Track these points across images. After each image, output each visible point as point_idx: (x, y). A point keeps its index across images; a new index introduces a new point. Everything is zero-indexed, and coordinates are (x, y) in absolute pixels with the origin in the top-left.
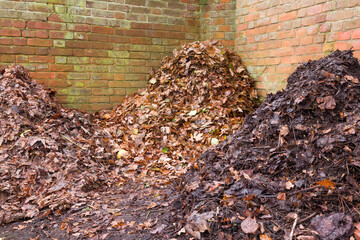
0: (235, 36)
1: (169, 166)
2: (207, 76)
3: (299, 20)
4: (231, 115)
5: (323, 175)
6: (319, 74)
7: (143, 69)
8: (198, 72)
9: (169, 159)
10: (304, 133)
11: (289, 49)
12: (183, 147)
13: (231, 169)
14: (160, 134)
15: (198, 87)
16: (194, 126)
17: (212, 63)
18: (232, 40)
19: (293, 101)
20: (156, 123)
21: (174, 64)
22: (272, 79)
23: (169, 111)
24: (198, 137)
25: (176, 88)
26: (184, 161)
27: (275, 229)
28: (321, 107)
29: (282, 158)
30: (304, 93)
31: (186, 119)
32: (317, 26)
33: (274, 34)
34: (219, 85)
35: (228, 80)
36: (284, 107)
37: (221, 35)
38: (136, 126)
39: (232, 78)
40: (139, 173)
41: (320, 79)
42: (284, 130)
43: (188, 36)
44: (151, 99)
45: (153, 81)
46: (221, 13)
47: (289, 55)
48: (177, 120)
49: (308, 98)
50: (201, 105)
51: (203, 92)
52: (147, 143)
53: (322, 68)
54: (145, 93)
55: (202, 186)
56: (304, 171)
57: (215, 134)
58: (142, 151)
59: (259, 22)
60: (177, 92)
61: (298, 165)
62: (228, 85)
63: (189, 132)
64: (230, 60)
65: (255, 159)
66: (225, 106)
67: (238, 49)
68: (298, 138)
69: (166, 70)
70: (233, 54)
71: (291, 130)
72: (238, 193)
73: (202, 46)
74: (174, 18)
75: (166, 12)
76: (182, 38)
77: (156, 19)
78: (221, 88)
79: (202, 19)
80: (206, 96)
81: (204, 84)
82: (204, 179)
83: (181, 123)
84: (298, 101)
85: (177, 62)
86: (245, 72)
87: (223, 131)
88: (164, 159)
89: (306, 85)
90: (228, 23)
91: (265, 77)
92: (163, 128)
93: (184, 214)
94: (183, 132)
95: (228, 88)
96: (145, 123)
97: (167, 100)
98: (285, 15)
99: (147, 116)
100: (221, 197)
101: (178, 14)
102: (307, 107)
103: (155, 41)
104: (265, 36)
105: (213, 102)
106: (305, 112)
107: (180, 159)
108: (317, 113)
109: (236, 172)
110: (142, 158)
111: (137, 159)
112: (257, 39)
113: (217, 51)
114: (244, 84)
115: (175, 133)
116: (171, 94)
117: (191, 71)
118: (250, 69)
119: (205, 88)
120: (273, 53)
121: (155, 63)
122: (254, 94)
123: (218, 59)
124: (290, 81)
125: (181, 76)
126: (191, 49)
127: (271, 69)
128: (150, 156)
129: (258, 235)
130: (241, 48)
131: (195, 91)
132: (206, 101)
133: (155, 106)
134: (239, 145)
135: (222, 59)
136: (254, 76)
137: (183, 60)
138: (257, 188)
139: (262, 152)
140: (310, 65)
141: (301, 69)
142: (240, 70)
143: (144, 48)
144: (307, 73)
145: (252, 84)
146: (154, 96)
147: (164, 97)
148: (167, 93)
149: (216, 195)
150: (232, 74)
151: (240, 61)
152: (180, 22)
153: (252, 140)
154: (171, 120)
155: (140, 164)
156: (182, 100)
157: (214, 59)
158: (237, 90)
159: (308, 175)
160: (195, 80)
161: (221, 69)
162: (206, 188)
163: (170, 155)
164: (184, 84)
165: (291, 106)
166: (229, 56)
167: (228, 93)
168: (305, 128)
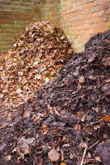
0: (60, 18)
1: (21, 95)
2: (43, 42)
3: (94, 8)
4: (57, 63)
5: (105, 111)
6: (104, 42)
7: (10, 38)
8: (39, 40)
9: (21, 91)
10: (94, 81)
11: (88, 25)
12: (30, 83)
13: (48, 105)
14: (17, 75)
15: (39, 48)
16: (36, 71)
17: (46, 34)
18: (59, 20)
19: (87, 60)
20: (15, 70)
21: (26, 35)
22: (79, 43)
23: (22, 63)
24: (38, 77)
25: (27, 49)
26: (29, 92)
27: (71, 157)
28: (105, 64)
29: (80, 99)
30: (94, 55)
31: (32, 67)
32: (103, 11)
33: (80, 17)
34: (50, 47)
35: (55, 44)
36: (82, 64)
37: (52, 18)
38: (4, 71)
39: (58, 43)
40: (4, 100)
41: (105, 46)
42: (82, 79)
43: (35, 19)
44: (13, 56)
45: (15, 45)
46: (52, 5)
47: (88, 29)
48: (27, 68)
49: (96, 58)
50: (41, 58)
51: (41, 51)
52: (10, 82)
53: (106, 38)
54: (10, 52)
55: (31, 116)
56: (93, 108)
57: (48, 75)
58: (7, 86)
59: (72, 10)
60: (28, 51)
61: (89, 105)
62: (55, 46)
63: (34, 74)
64: (57, 32)
65: (63, 99)
66: (54, 58)
67: (62, 26)
68: (90, 84)
69: (22, 39)
70: (59, 29)
71: (86, 79)
72: (51, 124)
73: (40, 24)
74: (26, 8)
75: (21, 5)
76: (31, 20)
77: (15, 9)
78: (52, 49)
79: (42, 9)
80: (43, 53)
81: (42, 47)
82: (33, 111)
83: (29, 69)
84: (90, 60)
85: (27, 34)
86: (66, 39)
87: (52, 73)
88: (19, 91)
89: (95, 50)
90: (56, 11)
91: (76, 41)
92: (19, 73)
93: (19, 136)
94: (31, 74)
95: (56, 48)
96: (9, 70)
97: (22, 56)
98: (86, 5)
99: (10, 66)
100: (41, 126)
101: (28, 6)
102: (96, 64)
103: (15, 22)
104: (75, 18)
105: (47, 56)
106: (95, 68)
107: (28, 90)
108: (102, 68)
109: (51, 108)
110: (7, 91)
111: (4, 91)
112: (71, 20)
113: (49, 27)
114: (64, 46)
115: (26, 75)
116: (24, 52)
117: (35, 39)
118: (68, 37)
119: (43, 49)
120: (80, 28)
121: (16, 34)
122: (70, 51)
123: (50, 32)
124: (86, 46)
125: (29, 42)
126: (34, 26)
127: (79, 37)
128: (11, 89)
129: (59, 162)
130: (63, 25)
131: (37, 51)
132: (44, 56)
133: (15, 60)
134: (54, 89)
135: (52, 32)
136: (70, 41)
137: (30, 33)
138: (62, 121)
139: (67, 94)
140: (99, 36)
141: (93, 38)
142: (62, 38)
143: (10, 26)
144: (96, 41)
145: (69, 46)
146: (14, 54)
147: (21, 54)
148: (22, 52)
149: (38, 124)
150: (58, 40)
151: (63, 33)
152: (30, 10)
153: (62, 85)
154: (24, 68)
155: (6, 94)
156: (30, 56)
157: (47, 32)
158: (60, 49)
159: (95, 112)
160: (37, 44)
161: (51, 38)
162: (33, 118)
163: (22, 89)
164: (31, 47)
165: (86, 63)
166: (56, 30)
167: (55, 51)
168: (95, 78)
